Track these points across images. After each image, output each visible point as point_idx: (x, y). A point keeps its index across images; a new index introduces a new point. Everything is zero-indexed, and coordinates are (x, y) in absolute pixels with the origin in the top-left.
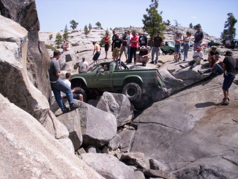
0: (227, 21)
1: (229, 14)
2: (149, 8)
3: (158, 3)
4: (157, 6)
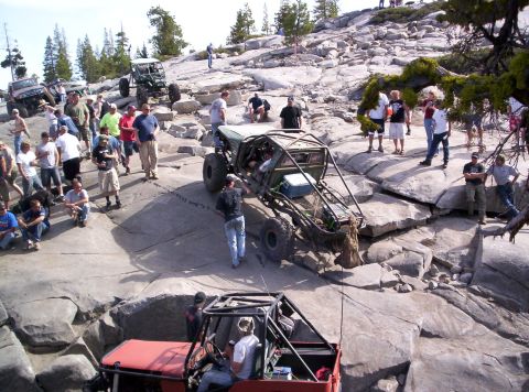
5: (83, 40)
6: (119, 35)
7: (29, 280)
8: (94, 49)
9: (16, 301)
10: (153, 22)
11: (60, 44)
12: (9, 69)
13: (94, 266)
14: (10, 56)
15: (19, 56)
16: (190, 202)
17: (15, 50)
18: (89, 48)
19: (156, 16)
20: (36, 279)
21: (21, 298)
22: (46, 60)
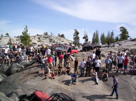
0: (74, 33)
1: (75, 30)
2: (23, 32)
3: (28, 30)
4: (27, 31)
5: (103, 34)
6: (112, 33)
7: (80, 92)
8: (105, 36)
9: (76, 96)
10: (121, 30)
11: (97, 34)
12: (84, 39)
13: (96, 92)
14: (85, 36)
15: (87, 36)
16: (124, 80)
17: (86, 35)
18: (104, 36)
19: (122, 29)
20: (81, 92)
21: (77, 96)
22: (93, 38)
